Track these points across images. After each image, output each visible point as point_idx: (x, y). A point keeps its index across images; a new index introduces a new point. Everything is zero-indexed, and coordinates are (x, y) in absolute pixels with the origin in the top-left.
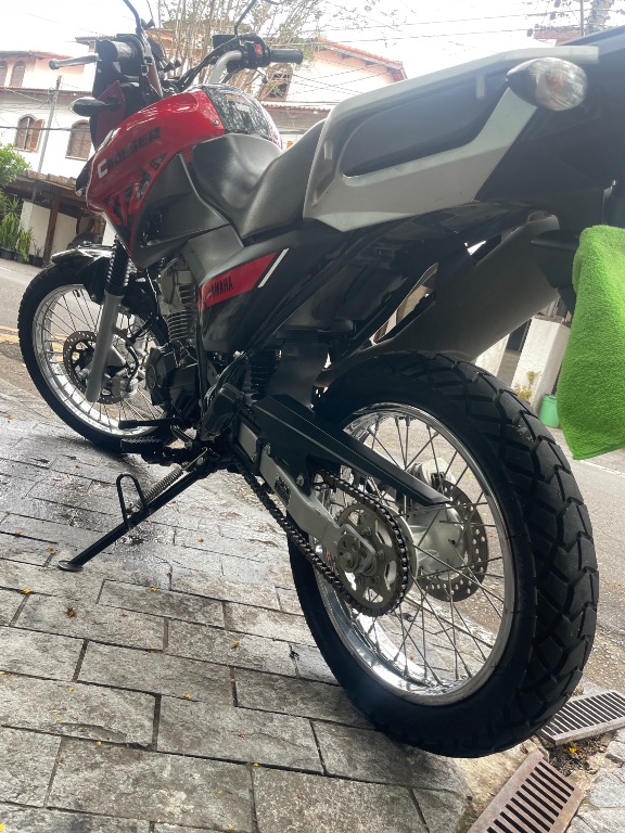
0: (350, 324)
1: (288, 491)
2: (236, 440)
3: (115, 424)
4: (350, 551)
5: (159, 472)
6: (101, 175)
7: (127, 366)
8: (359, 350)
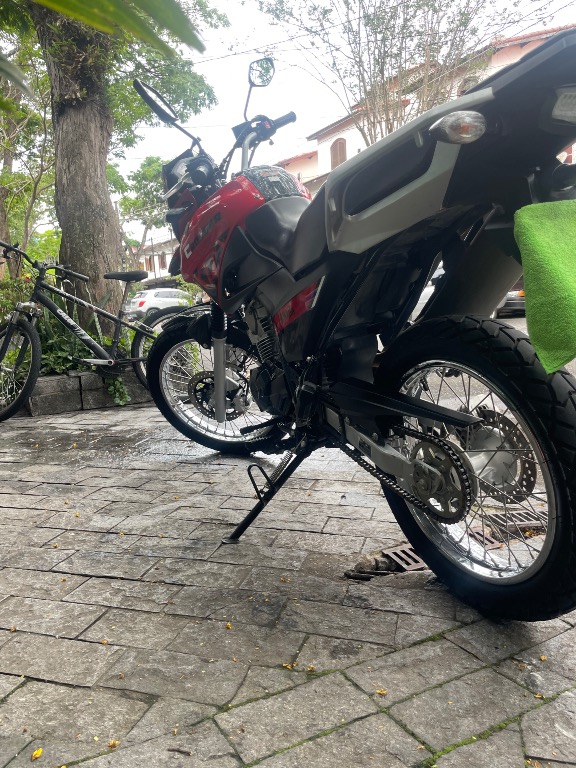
0: (390, 314)
1: (369, 447)
2: (325, 421)
3: (238, 433)
4: (422, 478)
5: (275, 459)
6: (188, 256)
7: (240, 387)
8: (402, 332)
